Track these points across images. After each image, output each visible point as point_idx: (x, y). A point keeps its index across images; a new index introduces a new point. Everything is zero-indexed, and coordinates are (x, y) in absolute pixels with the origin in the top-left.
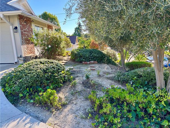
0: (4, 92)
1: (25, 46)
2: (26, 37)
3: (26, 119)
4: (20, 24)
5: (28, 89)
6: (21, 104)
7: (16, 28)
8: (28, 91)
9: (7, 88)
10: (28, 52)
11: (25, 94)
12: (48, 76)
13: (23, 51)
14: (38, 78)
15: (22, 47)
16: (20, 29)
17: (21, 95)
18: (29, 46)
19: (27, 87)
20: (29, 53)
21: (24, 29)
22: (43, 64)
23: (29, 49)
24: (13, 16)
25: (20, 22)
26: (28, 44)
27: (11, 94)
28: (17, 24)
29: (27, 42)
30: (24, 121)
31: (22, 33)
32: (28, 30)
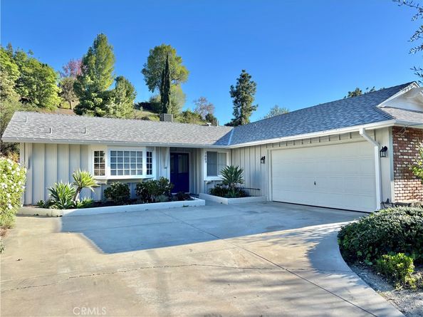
0: (340, 245)
1: (401, 183)
2: (404, 166)
3: (353, 278)
4: (395, 140)
5: (371, 247)
6: (357, 266)
7: (385, 149)
8: (371, 251)
9: (344, 241)
10: (404, 195)
11: (365, 253)
12: (410, 236)
13: (393, 192)
14: (391, 234)
15: (392, 183)
16: (392, 150)
17: (359, 253)
18: (409, 183)
19: (370, 245)
20: (407, 198)
21: (401, 151)
22: (412, 215)
23: (409, 189)
24: (382, 130)
25: (394, 137)
26: (407, 179)
27: (348, 249)
28: (387, 141)
29: (406, 174)
30: (351, 278)
31: (396, 158)
32: (411, 151)
